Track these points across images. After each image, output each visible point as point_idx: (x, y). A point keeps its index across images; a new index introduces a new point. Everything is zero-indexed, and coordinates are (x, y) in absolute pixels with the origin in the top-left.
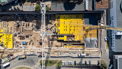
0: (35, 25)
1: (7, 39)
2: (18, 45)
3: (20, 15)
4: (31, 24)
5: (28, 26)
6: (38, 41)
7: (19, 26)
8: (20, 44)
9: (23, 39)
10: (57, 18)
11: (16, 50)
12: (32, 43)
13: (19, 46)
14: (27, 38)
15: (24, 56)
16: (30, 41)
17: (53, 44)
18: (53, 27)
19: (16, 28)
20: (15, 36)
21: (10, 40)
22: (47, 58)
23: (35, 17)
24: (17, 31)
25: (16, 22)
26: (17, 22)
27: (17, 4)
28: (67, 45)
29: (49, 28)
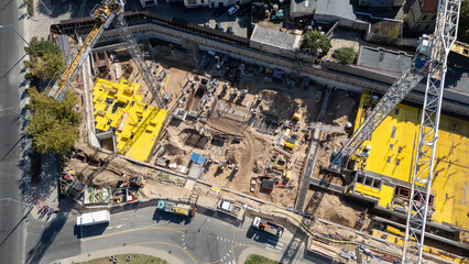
0: (266, 108)
1: (140, 124)
2: (168, 162)
3: (224, 59)
4: (250, 99)
5: (239, 103)
6: (256, 171)
7: (201, 93)
8: (179, 162)
9: (196, 146)
10: (365, 107)
11: (159, 172)
12: (227, 173)
13: (171, 166)
14: (214, 147)
15: (184, 209)
16: (223, 159)
17: (317, 205)
18: (339, 135)
19: (187, 95)
20: (171, 124)
21: (150, 128)
22: (285, 255)
23: (276, 80)
24: (187, 109)
25: (197, 79)
26: (200, 77)
27: (231, 18)
28: (389, 228)
29: (316, 136)
